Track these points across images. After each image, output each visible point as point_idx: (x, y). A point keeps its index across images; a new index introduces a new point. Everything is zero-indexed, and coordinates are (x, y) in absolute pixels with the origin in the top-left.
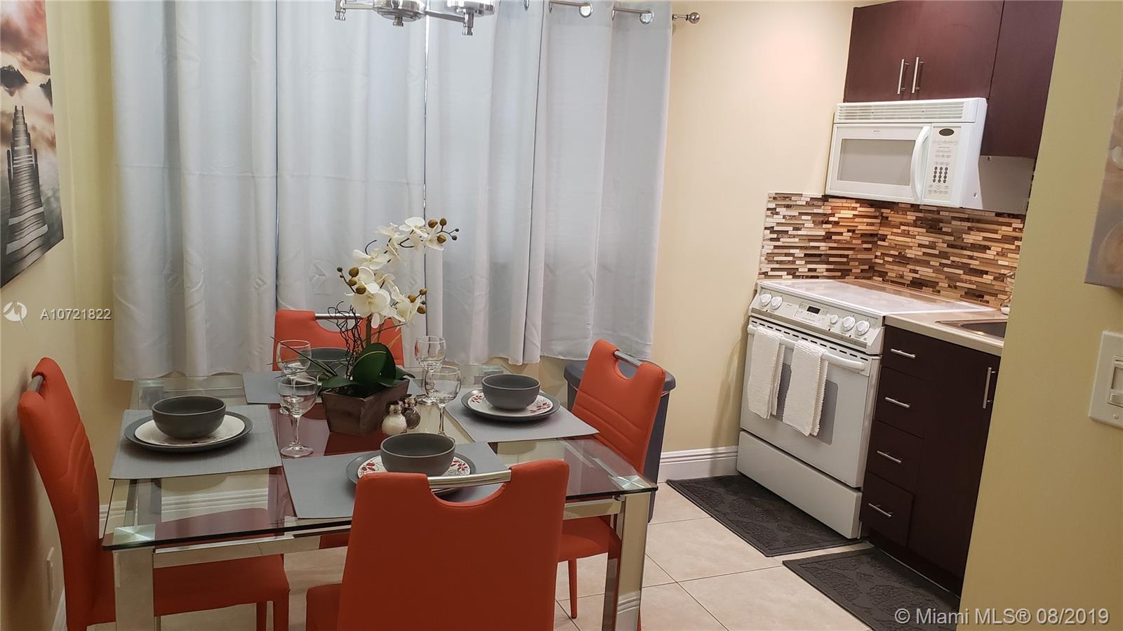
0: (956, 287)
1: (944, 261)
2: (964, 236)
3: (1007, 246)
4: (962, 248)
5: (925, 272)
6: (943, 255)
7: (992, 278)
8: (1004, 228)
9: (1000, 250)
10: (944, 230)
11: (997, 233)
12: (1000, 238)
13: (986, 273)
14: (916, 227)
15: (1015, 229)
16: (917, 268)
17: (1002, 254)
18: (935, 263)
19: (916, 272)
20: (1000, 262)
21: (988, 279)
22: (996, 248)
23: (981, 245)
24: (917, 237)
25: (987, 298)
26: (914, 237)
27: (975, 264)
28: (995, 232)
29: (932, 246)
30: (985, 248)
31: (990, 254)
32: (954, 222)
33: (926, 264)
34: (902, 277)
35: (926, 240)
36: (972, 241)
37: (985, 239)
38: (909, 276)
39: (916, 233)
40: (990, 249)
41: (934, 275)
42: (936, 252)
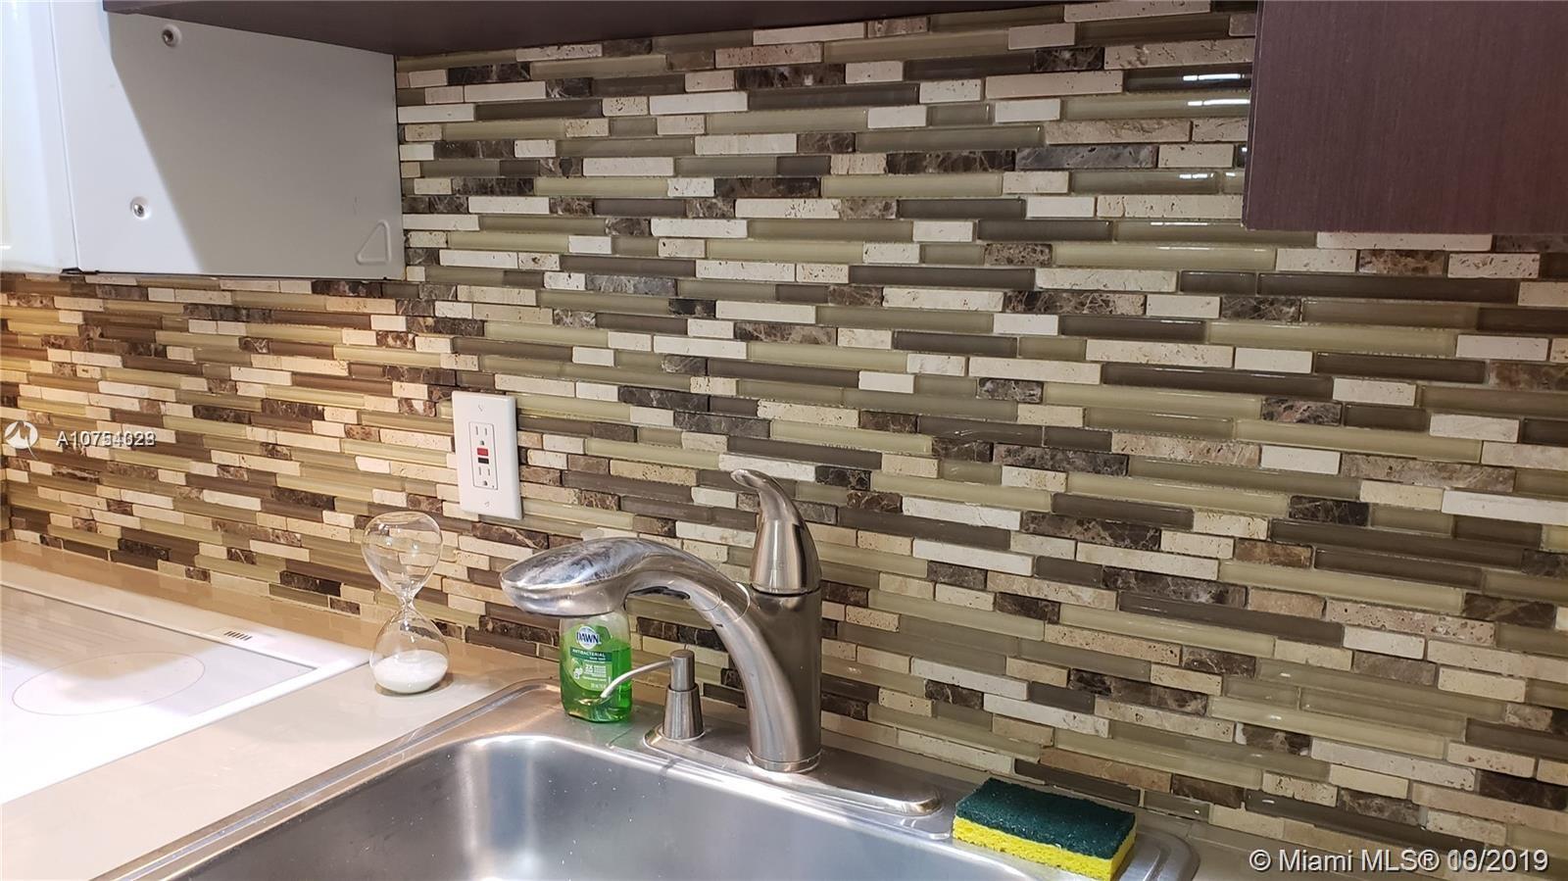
0: (250, 558)
1: (199, 468)
2: (236, 373)
3: (371, 403)
4: (241, 418)
5: (154, 510)
6: (189, 446)
7: (347, 520)
8: (350, 336)
9: (351, 417)
10: (174, 354)
11: (331, 357)
12: (345, 373)
13: (330, 503)
14: (91, 350)
15: (382, 338)
16: (128, 496)
17: (362, 431)
18: (172, 473)
19: (123, 508)
20: (364, 464)
21: (337, 524)
22: (339, 412)
23: (291, 404)
24: (103, 386)
25: (348, 593)
26: (90, 386)
27: (288, 473)
28: (324, 351)
29: (151, 416)
30: (306, 415)
31: (326, 435)
32: (197, 326)
33: (147, 479)
34: (90, 526)
35: (129, 393)
36: (259, 392)
37: (301, 380)
38: (112, 526)
39: (96, 374)
40: (321, 417)
41: (178, 517)
42: (167, 436)
